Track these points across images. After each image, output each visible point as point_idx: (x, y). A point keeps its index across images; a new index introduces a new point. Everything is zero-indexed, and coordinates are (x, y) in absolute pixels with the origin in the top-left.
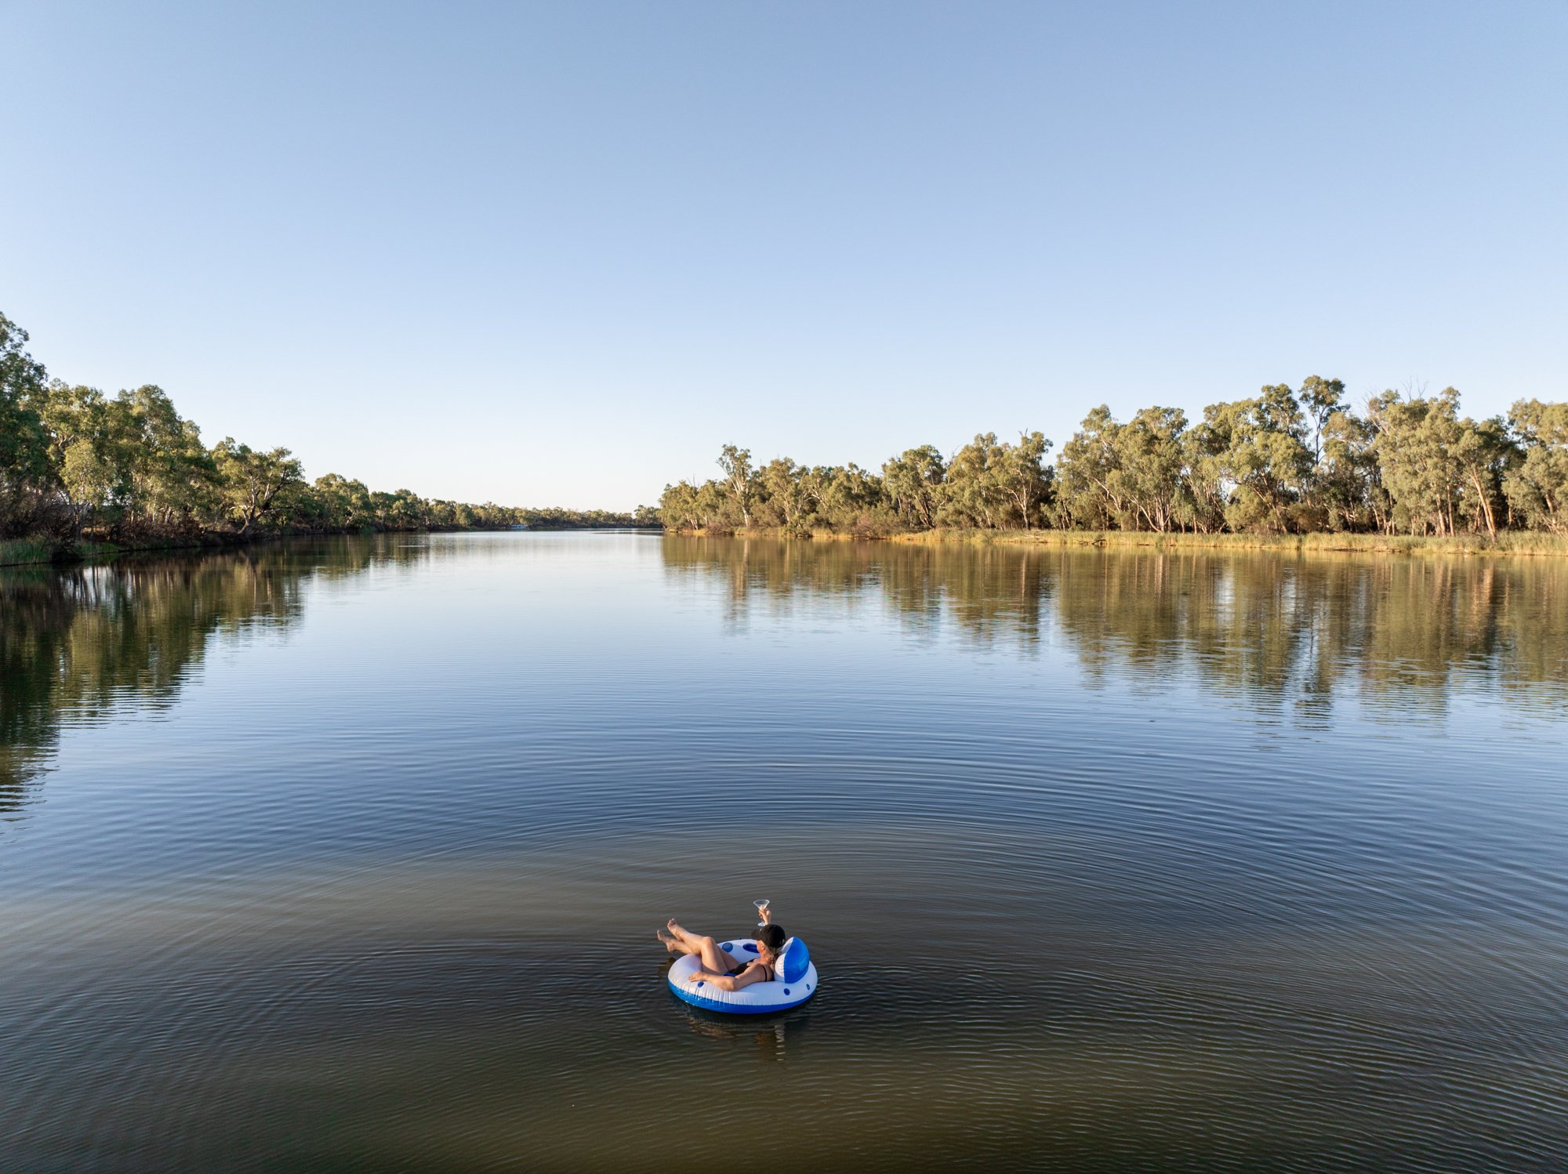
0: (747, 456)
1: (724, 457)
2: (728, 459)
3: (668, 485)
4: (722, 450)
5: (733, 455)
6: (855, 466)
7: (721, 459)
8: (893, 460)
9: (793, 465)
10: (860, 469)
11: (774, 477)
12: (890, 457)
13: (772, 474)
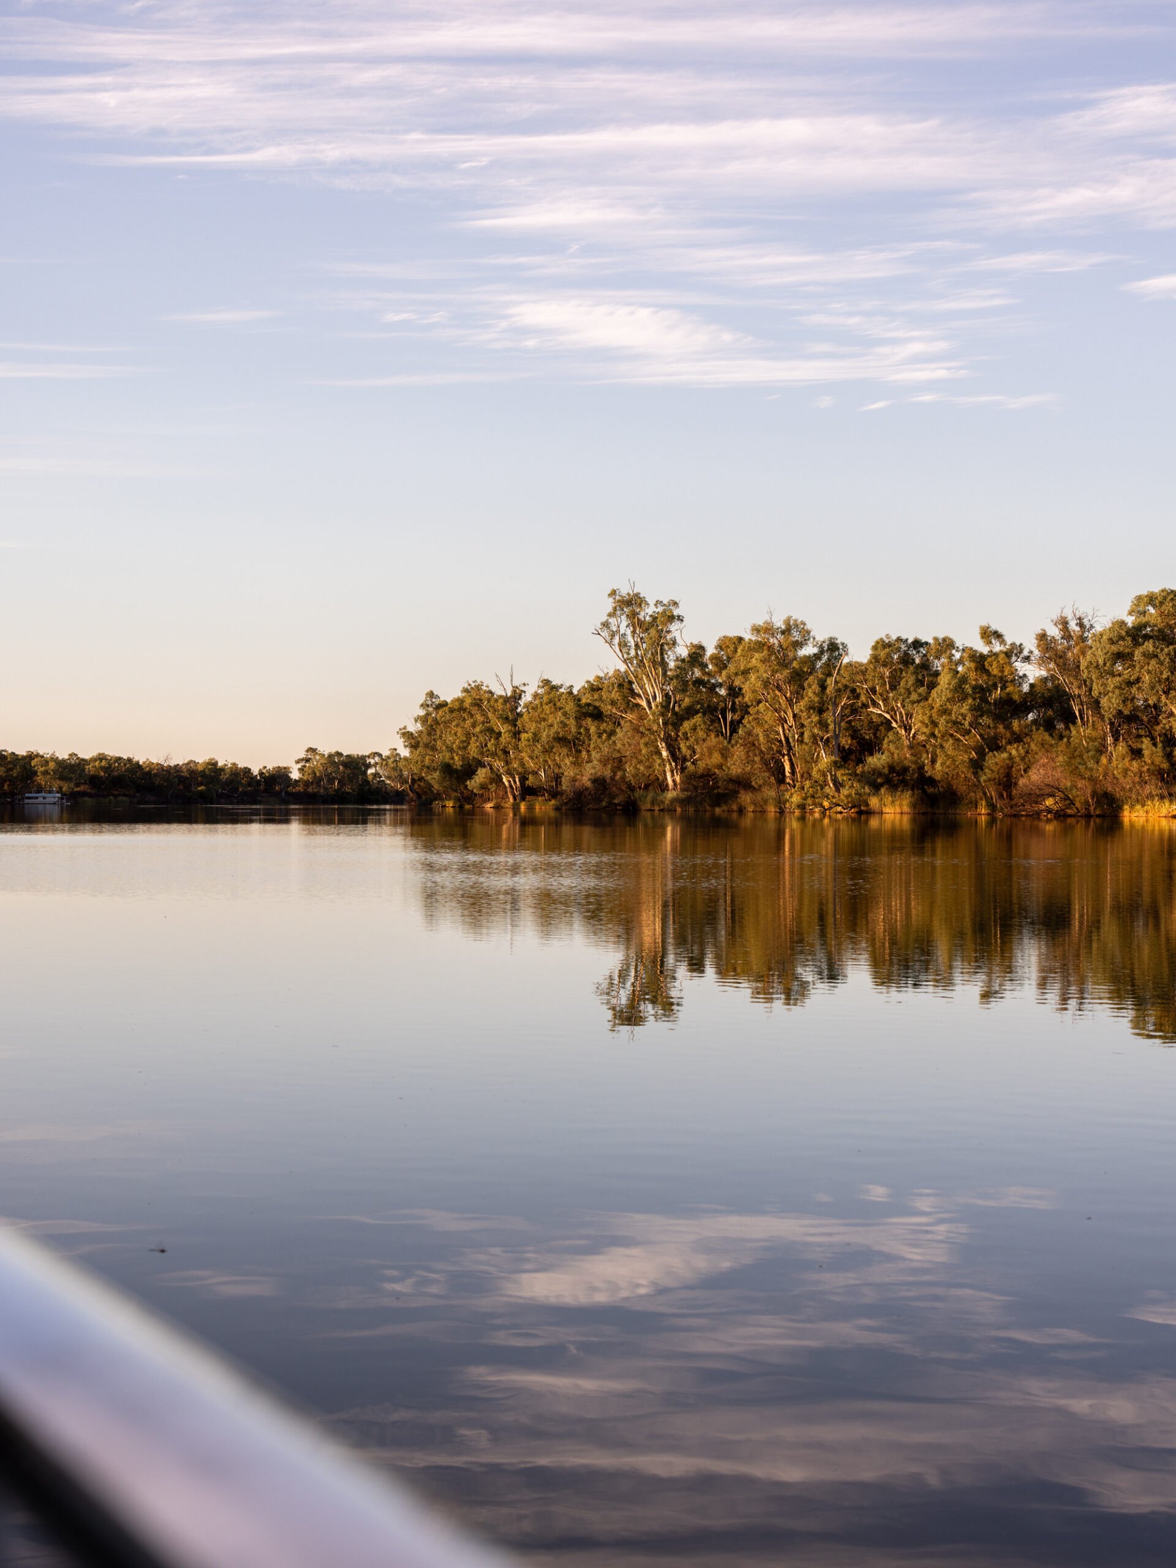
0: (671, 618)
1: (612, 620)
2: (623, 624)
3: (431, 695)
4: (609, 604)
5: (633, 615)
6: (998, 636)
7: (606, 625)
8: (1064, 623)
9: (806, 634)
10: (1009, 640)
11: (762, 668)
12: (1055, 616)
13: (755, 660)
